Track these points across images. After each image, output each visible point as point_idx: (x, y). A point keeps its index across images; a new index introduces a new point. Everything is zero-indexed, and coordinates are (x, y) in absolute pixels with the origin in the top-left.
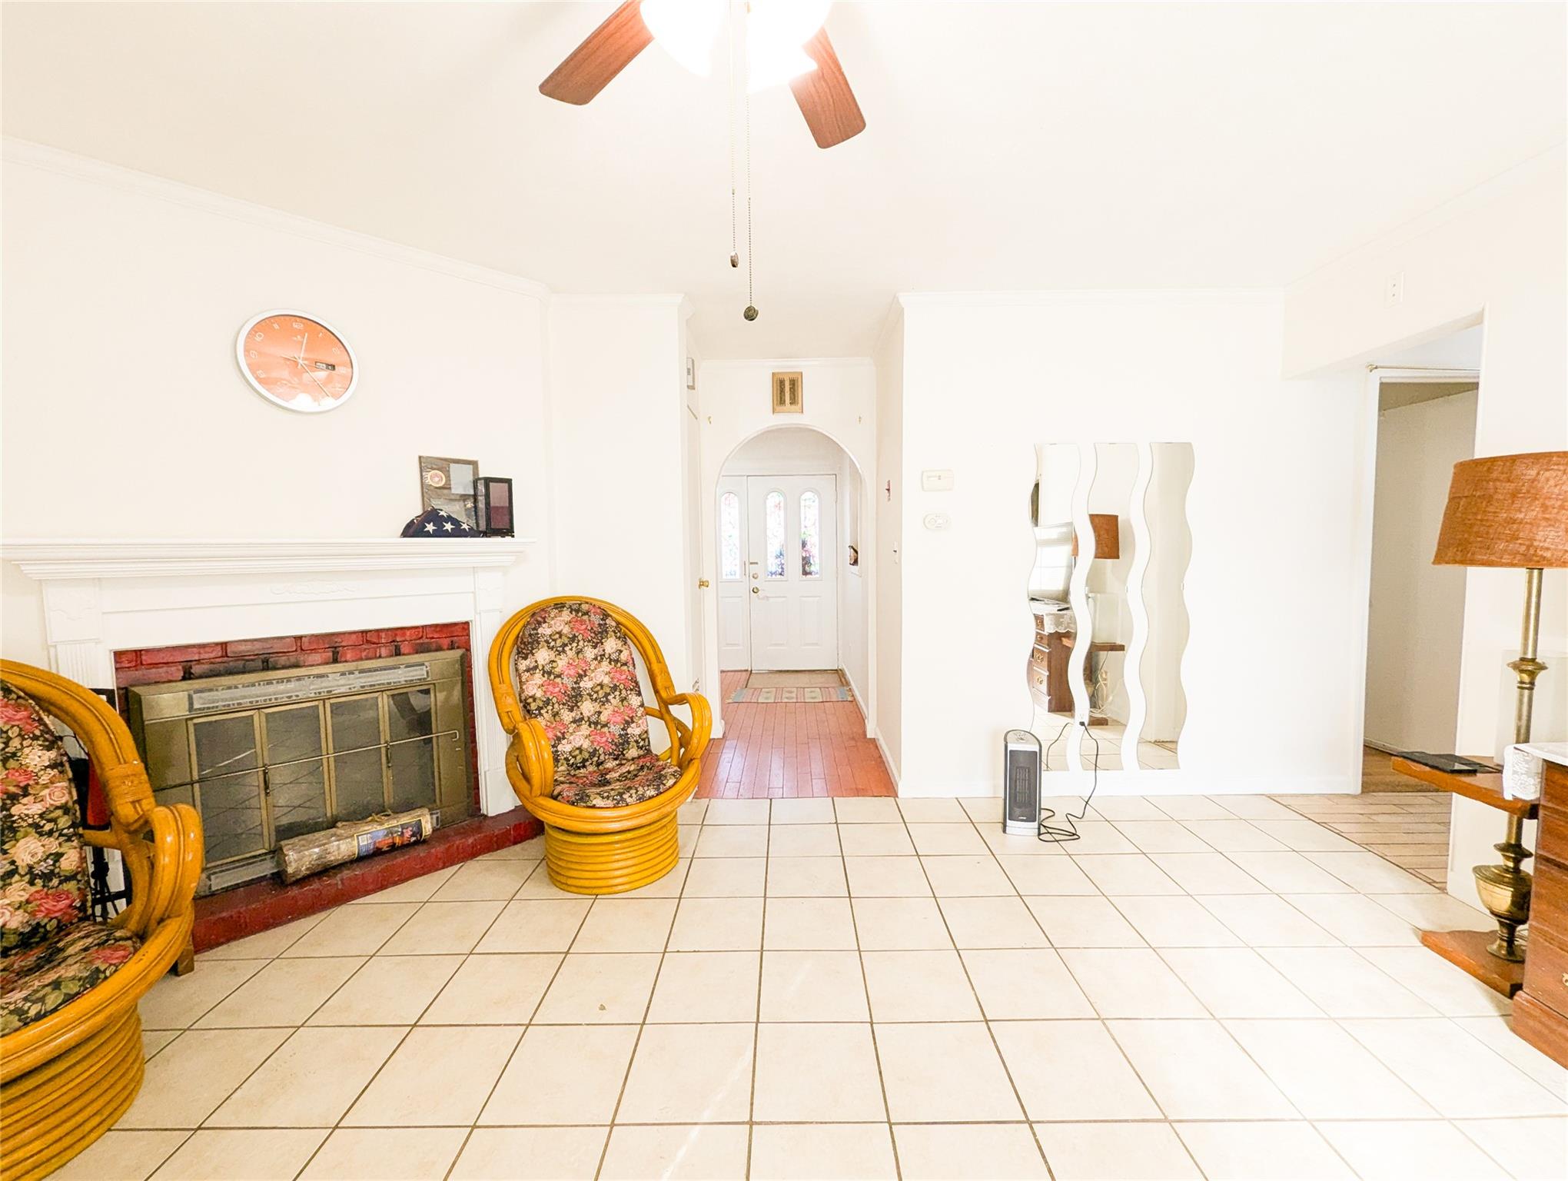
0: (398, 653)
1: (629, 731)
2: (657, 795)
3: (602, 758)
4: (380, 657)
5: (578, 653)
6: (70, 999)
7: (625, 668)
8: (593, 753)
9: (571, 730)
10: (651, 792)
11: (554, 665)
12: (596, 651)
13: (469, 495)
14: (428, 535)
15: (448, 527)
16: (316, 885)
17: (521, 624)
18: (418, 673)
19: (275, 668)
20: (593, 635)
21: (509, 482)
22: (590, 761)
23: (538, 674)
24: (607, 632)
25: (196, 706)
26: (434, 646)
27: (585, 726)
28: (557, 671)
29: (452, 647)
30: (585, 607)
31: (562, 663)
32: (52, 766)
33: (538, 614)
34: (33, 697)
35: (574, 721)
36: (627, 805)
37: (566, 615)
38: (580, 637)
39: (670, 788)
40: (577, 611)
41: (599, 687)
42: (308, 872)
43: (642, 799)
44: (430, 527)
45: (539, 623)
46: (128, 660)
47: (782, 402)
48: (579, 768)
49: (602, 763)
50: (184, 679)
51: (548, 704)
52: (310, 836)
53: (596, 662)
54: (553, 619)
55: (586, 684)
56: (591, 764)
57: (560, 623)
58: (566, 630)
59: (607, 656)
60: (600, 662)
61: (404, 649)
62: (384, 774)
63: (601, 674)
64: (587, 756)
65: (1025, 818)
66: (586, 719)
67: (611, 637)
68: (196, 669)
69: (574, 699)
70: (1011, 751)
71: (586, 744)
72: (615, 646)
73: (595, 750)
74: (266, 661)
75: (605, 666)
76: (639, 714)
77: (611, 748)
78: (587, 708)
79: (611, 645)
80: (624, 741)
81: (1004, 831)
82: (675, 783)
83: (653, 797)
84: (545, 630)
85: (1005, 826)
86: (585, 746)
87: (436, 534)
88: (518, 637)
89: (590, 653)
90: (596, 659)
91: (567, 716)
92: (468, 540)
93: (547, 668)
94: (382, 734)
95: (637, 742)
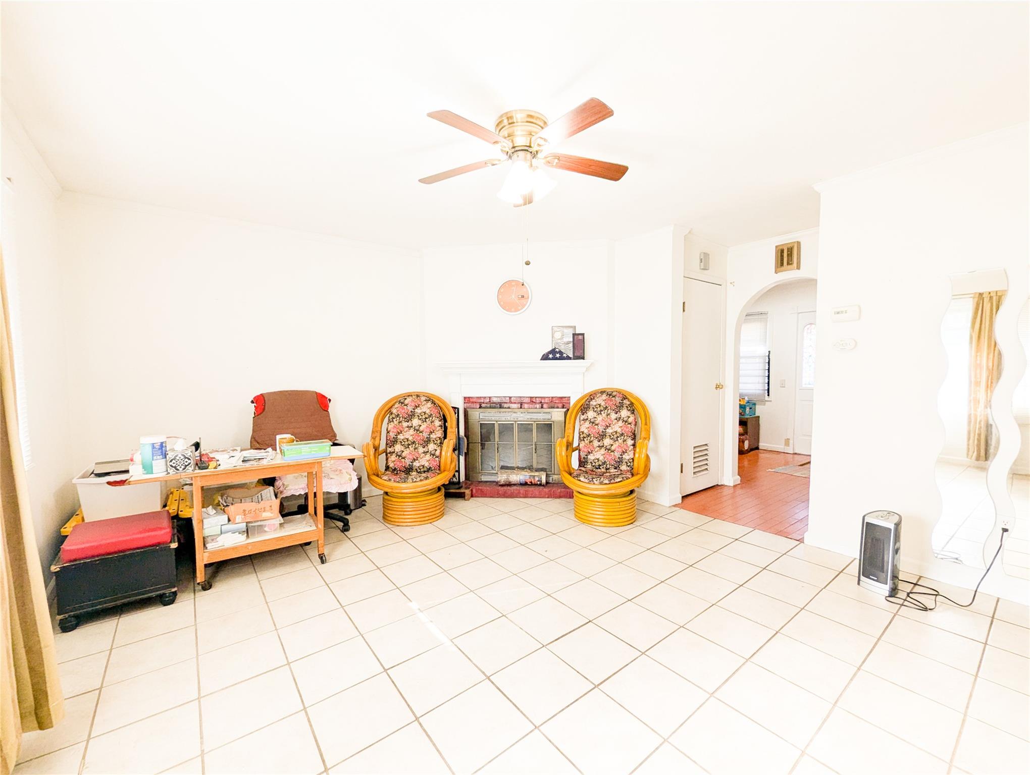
0: (542, 407)
1: (624, 456)
2: (609, 484)
3: (608, 466)
4: (536, 408)
5: (607, 415)
6: (421, 480)
7: (629, 425)
8: (604, 463)
9: (596, 450)
10: (607, 481)
11: (596, 419)
12: (617, 415)
13: (570, 342)
14: (550, 359)
15: (558, 355)
16: (505, 488)
17: (585, 400)
18: (547, 416)
19: (503, 408)
20: (615, 407)
21: (583, 334)
22: (602, 467)
23: (588, 422)
24: (623, 407)
25: (481, 417)
26: (556, 406)
27: (603, 449)
28: (597, 422)
29: (563, 408)
30: (614, 394)
31: (599, 419)
32: (440, 426)
33: (592, 396)
34: (440, 407)
35: (599, 447)
36: (594, 484)
37: (604, 397)
38: (609, 408)
39: (616, 482)
40: (610, 395)
41: (615, 433)
42: (504, 483)
43: (601, 483)
44: (551, 356)
45: (591, 399)
46: (467, 400)
47: (782, 264)
48: (597, 468)
49: (608, 469)
50: (479, 408)
51: (589, 437)
52: (506, 470)
53: (616, 421)
54: (598, 398)
55: (609, 431)
56: (603, 468)
57: (600, 400)
58: (603, 404)
59: (622, 418)
60: (618, 421)
61: (545, 406)
62: (534, 455)
63: (617, 427)
64: (601, 463)
65: (876, 579)
66: (605, 447)
67: (625, 409)
68: (483, 405)
69: (602, 436)
70: (867, 523)
71: (601, 458)
72: (626, 414)
73: (605, 462)
74: (500, 405)
75: (620, 423)
76: (630, 449)
77: (613, 463)
78: (607, 442)
79: (624, 413)
80: (620, 461)
81: (859, 584)
82: (621, 481)
83: (607, 484)
84: (593, 403)
85: (859, 580)
86: (601, 459)
87: (553, 359)
88: (583, 405)
89: (613, 416)
90: (616, 419)
91: (596, 443)
92: (566, 360)
93: (592, 420)
94: (534, 439)
95: (626, 463)
